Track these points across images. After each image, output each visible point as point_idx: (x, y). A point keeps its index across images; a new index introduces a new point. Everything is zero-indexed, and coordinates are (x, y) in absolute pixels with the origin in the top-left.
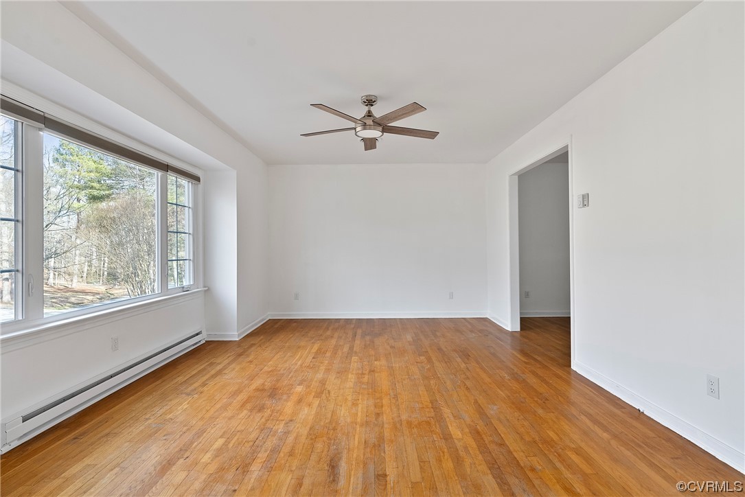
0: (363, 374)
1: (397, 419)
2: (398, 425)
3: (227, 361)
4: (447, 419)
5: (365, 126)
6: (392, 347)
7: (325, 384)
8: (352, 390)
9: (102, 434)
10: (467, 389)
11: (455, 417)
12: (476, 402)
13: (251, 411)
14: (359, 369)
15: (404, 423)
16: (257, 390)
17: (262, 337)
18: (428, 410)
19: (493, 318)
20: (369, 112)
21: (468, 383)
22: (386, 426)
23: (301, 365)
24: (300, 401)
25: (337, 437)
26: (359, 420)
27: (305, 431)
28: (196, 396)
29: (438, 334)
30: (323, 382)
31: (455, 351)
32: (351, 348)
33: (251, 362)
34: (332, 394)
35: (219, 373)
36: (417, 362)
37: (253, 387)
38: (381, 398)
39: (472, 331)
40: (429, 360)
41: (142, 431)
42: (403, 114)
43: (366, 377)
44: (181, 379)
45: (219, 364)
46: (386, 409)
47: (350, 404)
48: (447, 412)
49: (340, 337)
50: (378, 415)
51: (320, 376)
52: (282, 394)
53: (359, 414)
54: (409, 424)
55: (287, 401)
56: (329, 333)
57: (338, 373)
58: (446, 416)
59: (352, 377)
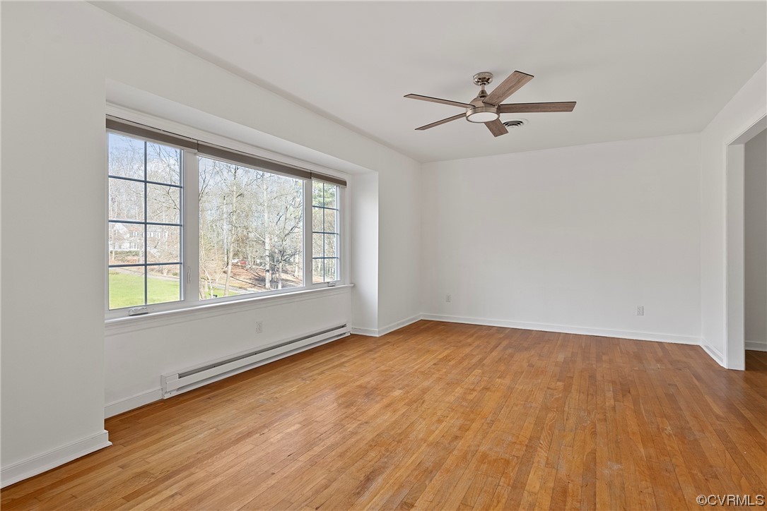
0: (473, 390)
1: (472, 448)
2: (469, 456)
3: (355, 355)
4: (535, 464)
5: (475, 109)
6: (531, 366)
7: (424, 393)
8: (448, 405)
9: (226, 399)
10: (594, 434)
11: (547, 463)
12: (594, 452)
13: (339, 405)
14: (473, 383)
15: (478, 455)
16: (360, 386)
17: (401, 336)
18: (518, 447)
19: (707, 347)
20: (483, 92)
21: (600, 427)
22: (455, 452)
23: (416, 370)
24: (388, 405)
25: (395, 450)
26: (431, 438)
27: (370, 436)
28: (308, 382)
29: (604, 358)
30: (425, 391)
31: (613, 382)
32: (481, 360)
33: (374, 359)
34: (425, 406)
35: (342, 365)
36: (548, 388)
37: (358, 383)
38: (473, 421)
39: (659, 361)
40: (567, 389)
41: (250, 404)
42: (510, 88)
43: (475, 393)
44: (308, 365)
45: (347, 356)
46: (469, 435)
47: (435, 418)
48: (542, 455)
49: (478, 346)
50: (456, 438)
51: (426, 384)
52: (379, 395)
53: (437, 432)
54: (484, 456)
55: (377, 402)
56: (469, 340)
57: (448, 384)
58: (536, 459)
59: (459, 391)
